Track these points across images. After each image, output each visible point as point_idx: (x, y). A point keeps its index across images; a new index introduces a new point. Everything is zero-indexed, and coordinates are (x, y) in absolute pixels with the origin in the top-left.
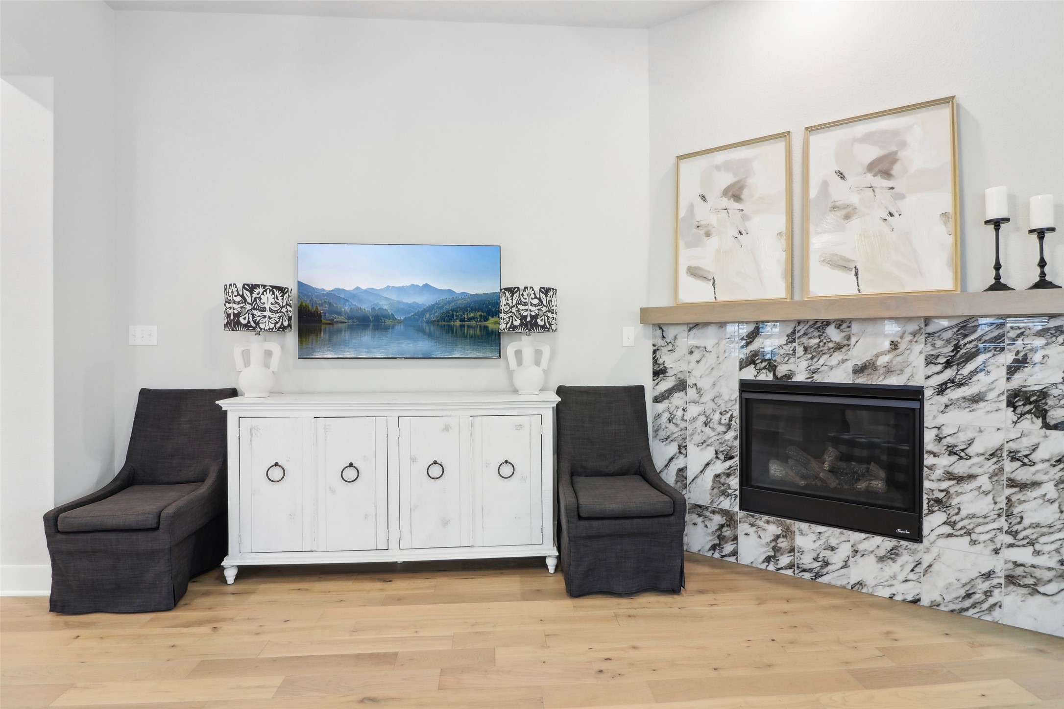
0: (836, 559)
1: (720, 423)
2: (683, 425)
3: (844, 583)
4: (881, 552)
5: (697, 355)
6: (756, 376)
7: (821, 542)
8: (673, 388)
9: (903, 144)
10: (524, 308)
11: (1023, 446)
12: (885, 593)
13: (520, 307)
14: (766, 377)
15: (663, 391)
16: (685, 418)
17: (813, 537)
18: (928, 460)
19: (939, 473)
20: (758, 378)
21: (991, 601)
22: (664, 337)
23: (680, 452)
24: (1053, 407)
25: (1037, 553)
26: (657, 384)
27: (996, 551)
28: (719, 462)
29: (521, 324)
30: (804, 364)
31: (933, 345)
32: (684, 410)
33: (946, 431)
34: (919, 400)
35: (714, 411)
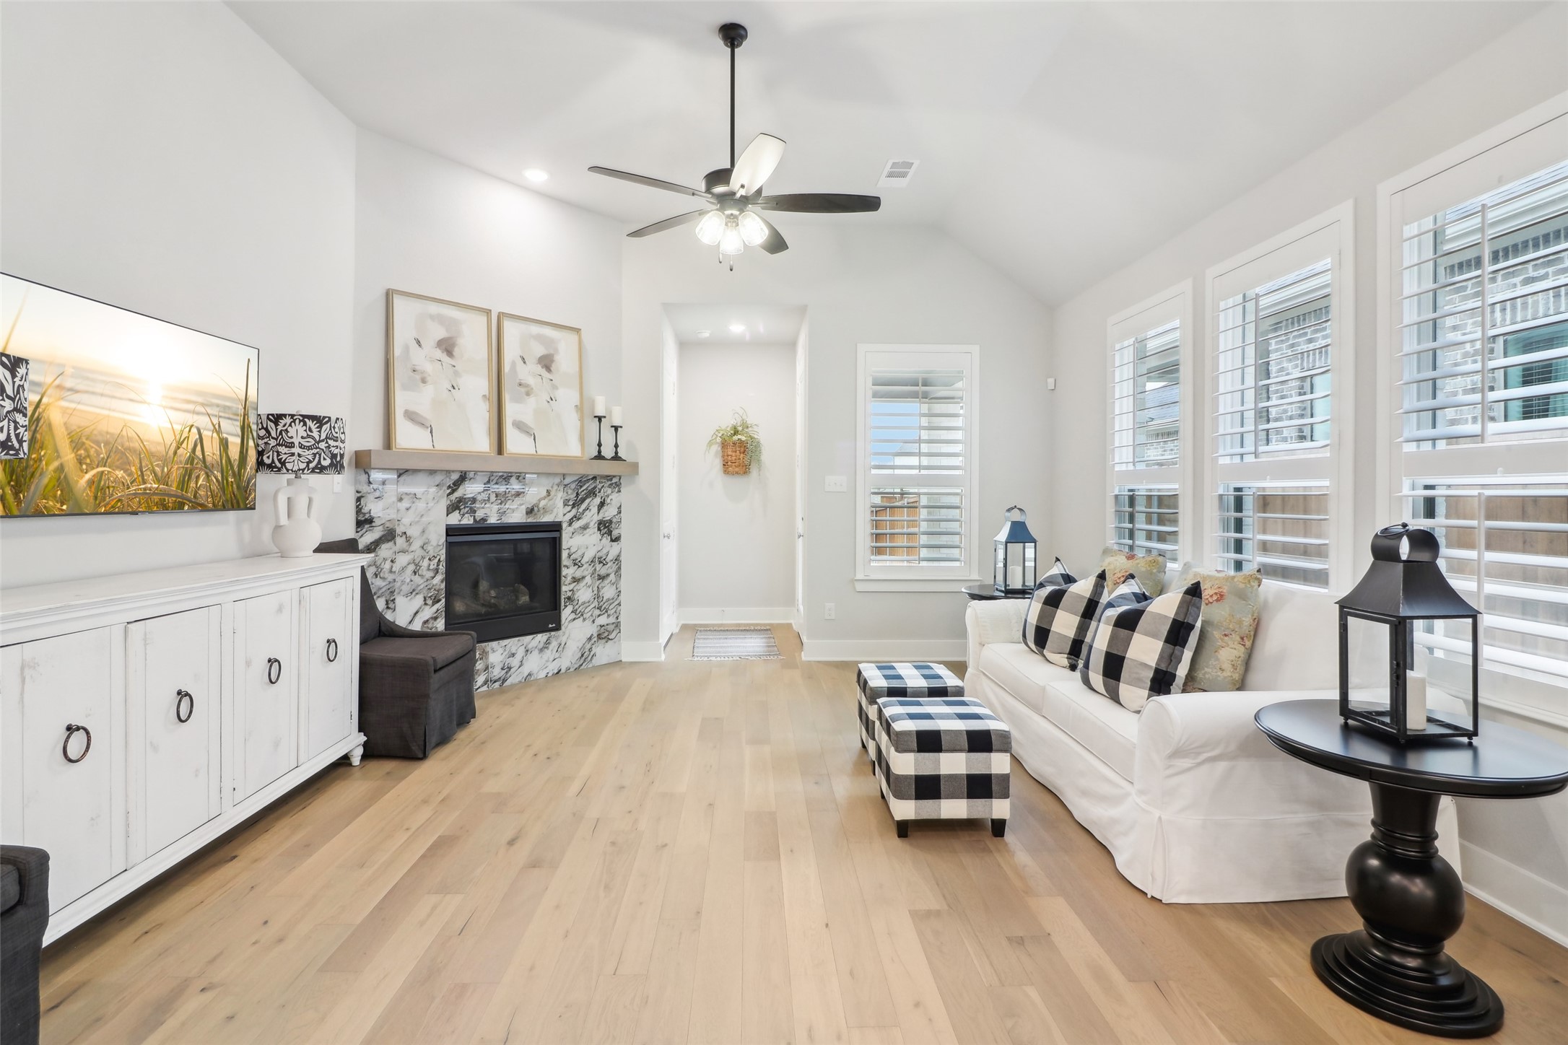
0: (515, 662)
1: (429, 569)
2: (390, 577)
3: (520, 679)
4: (541, 645)
5: (405, 504)
6: (460, 521)
7: (507, 652)
8: (380, 538)
9: (556, 350)
10: (335, 444)
11: (602, 554)
12: (542, 675)
13: (331, 442)
14: (468, 521)
15: (369, 543)
16: (394, 569)
17: (501, 651)
18: (564, 571)
19: (569, 578)
20: (462, 523)
21: (592, 654)
22: (370, 483)
23: (388, 608)
24: (614, 529)
25: (609, 616)
26: (362, 535)
27: (593, 622)
28: (427, 607)
29: (331, 465)
30: (495, 507)
31: (567, 493)
32: (392, 561)
33: (573, 550)
34: (558, 531)
35: (423, 558)
